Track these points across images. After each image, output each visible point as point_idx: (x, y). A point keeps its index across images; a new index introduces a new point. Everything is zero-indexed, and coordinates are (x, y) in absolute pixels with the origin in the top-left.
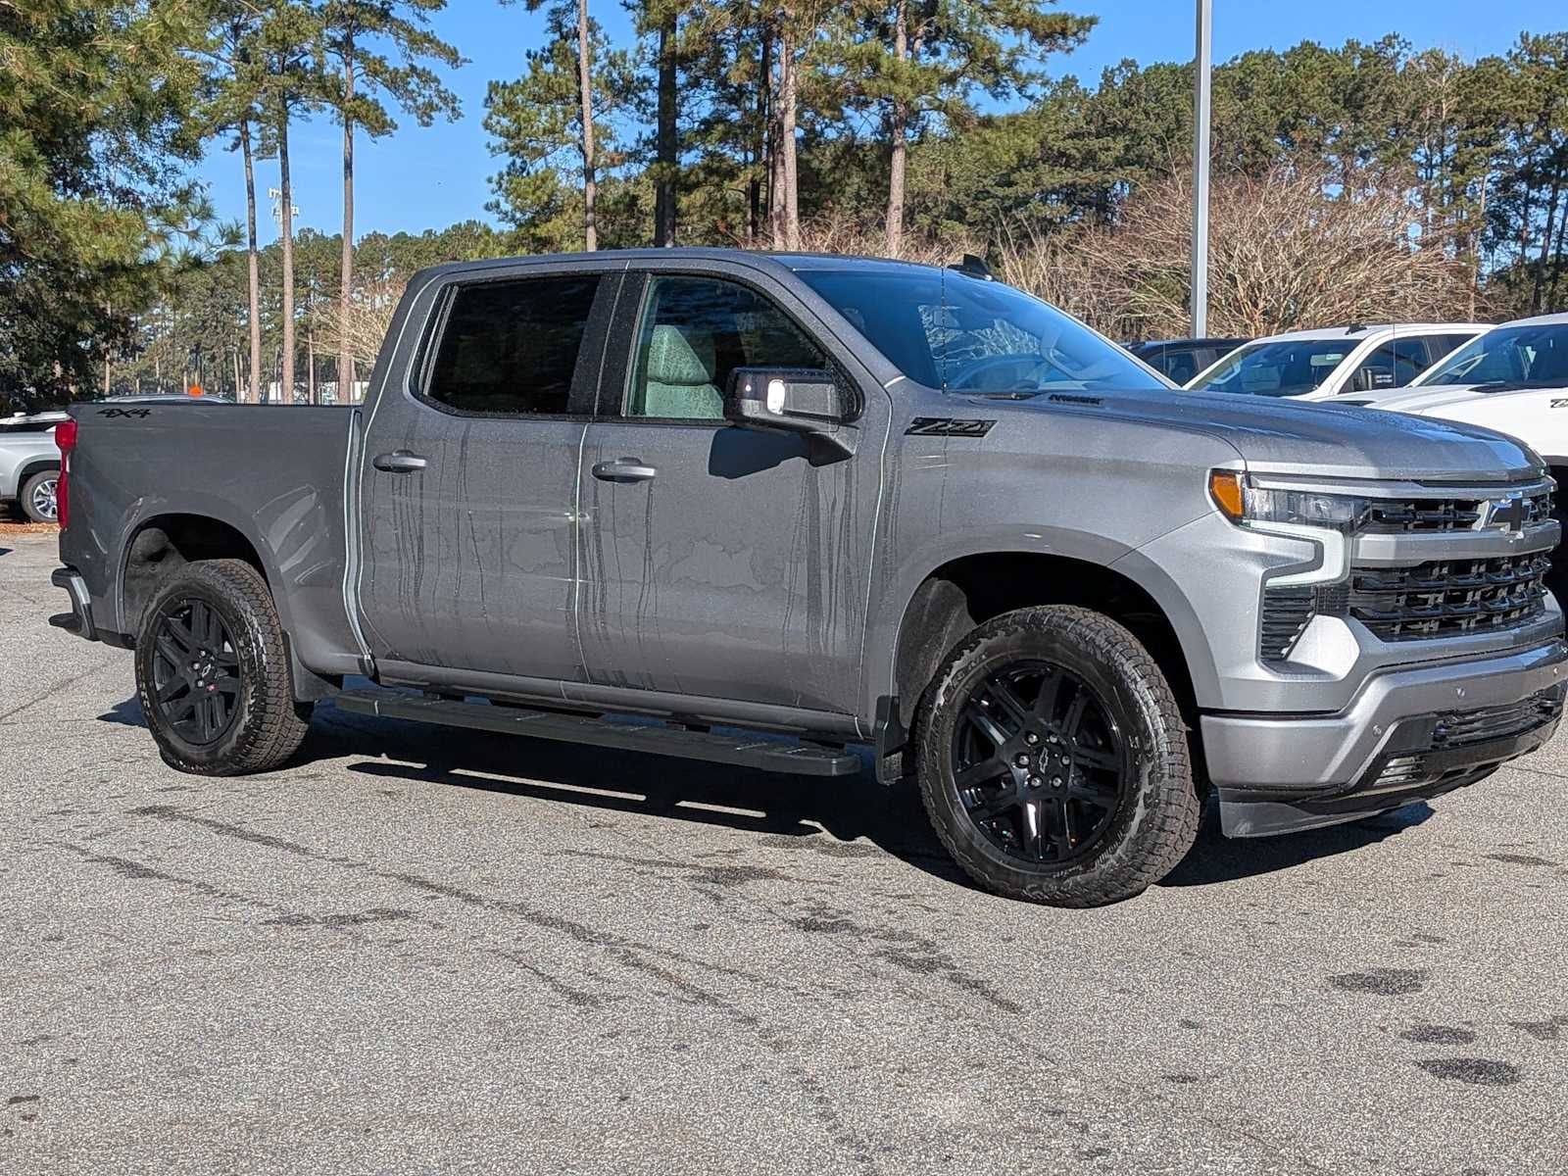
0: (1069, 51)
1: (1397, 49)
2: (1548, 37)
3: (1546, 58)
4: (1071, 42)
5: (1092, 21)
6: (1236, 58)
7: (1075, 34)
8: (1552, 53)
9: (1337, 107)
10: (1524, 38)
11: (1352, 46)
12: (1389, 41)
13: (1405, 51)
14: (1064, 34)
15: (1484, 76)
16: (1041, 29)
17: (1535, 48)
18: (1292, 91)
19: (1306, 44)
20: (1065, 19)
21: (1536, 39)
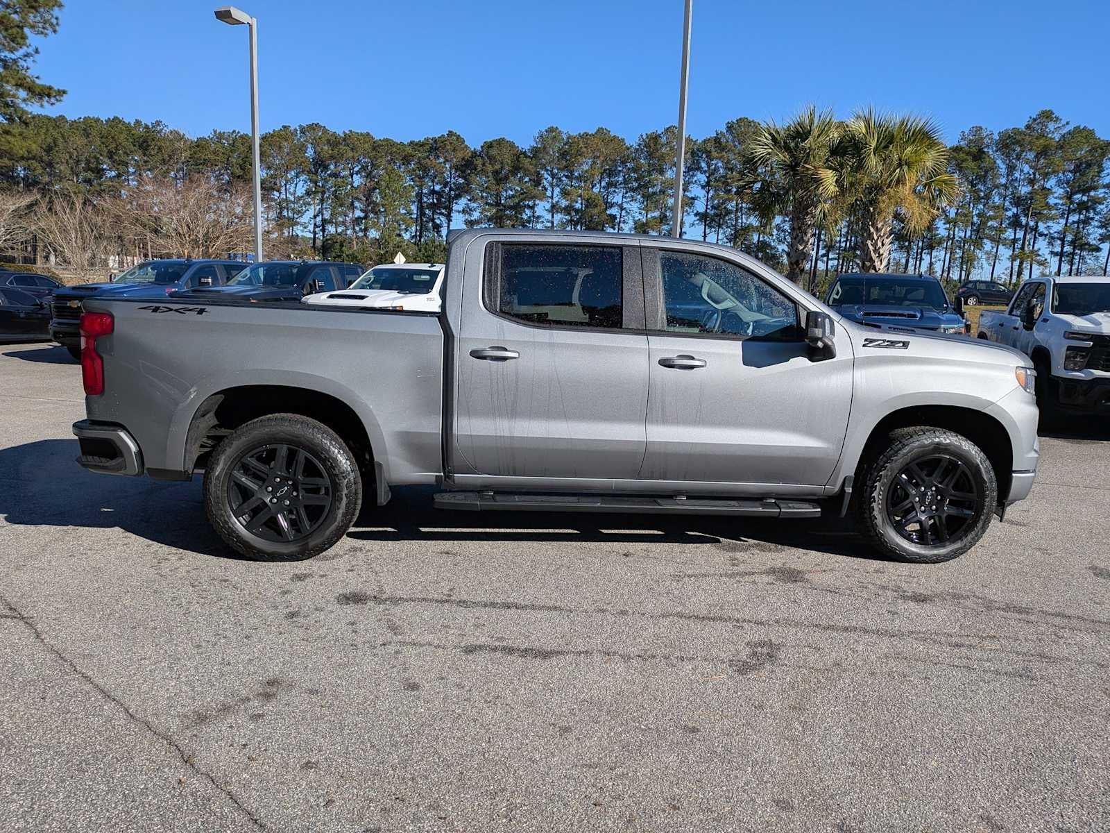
0: (52, 104)
1: (162, 127)
2: (224, 133)
3: (224, 141)
4: (53, 100)
5: (64, 92)
6: (81, 118)
7: (55, 96)
8: (226, 139)
9: (136, 149)
10: (215, 132)
11: (138, 122)
12: (158, 123)
13: (165, 129)
14: (49, 96)
15: (200, 145)
16: (37, 90)
17: (220, 137)
18: (113, 138)
19: (116, 118)
20: (50, 88)
21: (220, 133)
